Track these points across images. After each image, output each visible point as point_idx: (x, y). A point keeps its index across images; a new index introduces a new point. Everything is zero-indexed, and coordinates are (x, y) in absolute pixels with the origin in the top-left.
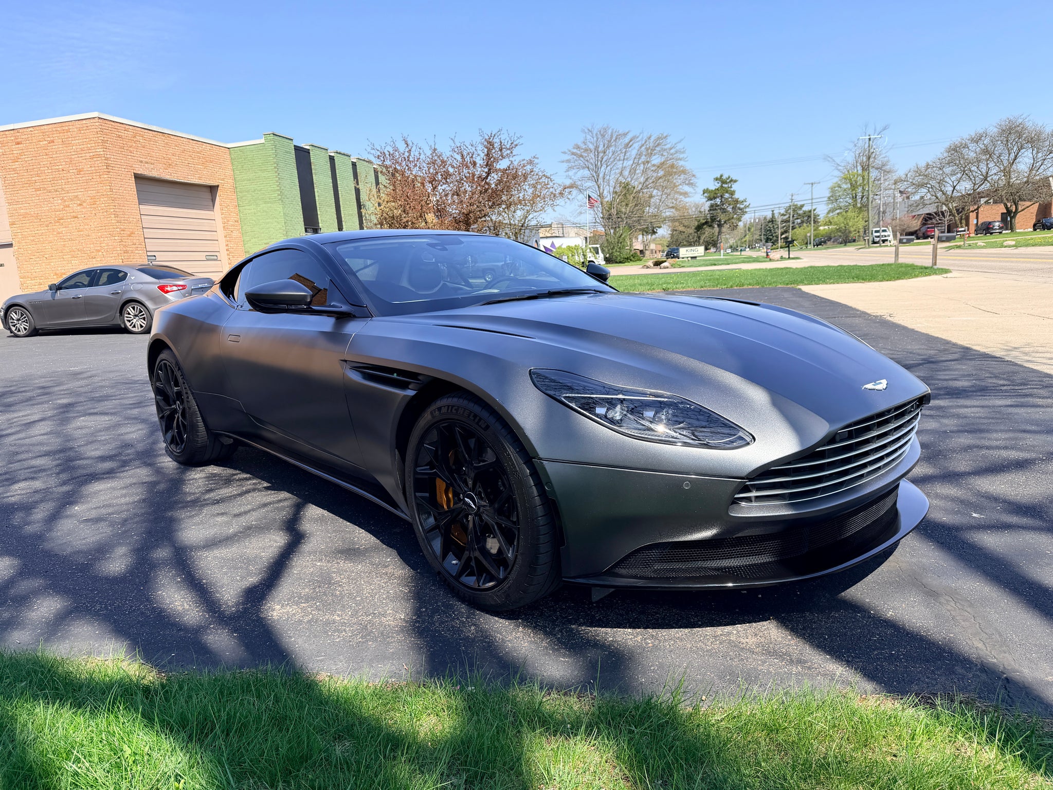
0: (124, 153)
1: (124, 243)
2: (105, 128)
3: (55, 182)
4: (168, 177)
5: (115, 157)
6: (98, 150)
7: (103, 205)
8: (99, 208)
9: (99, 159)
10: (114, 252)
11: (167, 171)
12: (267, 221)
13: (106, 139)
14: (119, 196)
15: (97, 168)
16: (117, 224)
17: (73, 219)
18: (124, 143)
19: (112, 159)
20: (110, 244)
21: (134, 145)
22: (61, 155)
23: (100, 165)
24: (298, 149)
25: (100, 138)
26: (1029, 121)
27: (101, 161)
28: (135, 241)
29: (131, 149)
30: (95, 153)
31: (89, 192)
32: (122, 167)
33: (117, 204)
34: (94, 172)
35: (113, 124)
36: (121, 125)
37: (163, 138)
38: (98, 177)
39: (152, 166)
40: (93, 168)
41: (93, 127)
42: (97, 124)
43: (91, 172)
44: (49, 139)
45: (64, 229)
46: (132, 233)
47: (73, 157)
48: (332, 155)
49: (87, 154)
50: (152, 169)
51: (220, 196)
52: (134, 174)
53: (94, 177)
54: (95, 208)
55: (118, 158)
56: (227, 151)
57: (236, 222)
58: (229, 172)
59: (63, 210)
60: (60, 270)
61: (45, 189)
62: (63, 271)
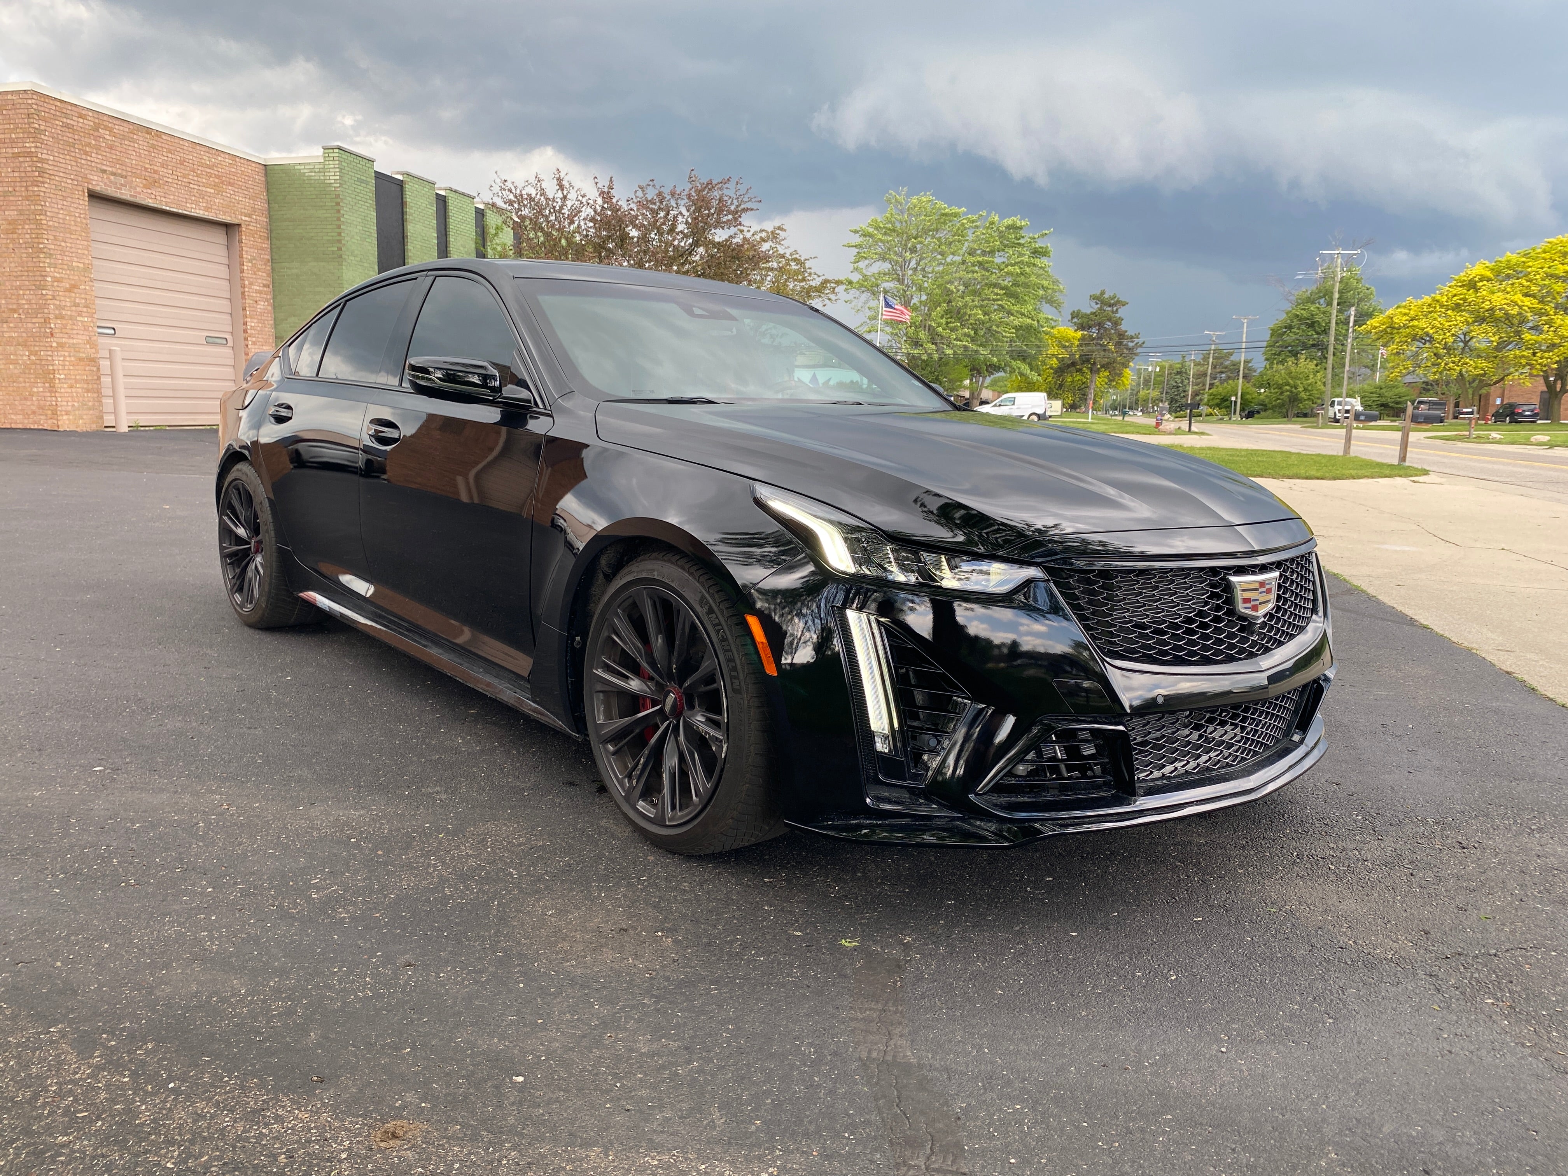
0: (73, 154)
1: (58, 303)
2: (42, 109)
4: (150, 201)
5: (57, 159)
6: (27, 145)
7: (27, 236)
8: (21, 241)
9: (28, 159)
10: (39, 316)
11: (149, 191)
12: (317, 289)
13: (42, 128)
14: (56, 224)
15: (23, 174)
16: (48, 269)
18: (76, 137)
19: (50, 162)
20: (33, 302)
21: (93, 142)
23: (29, 169)
24: (381, 178)
25: (32, 125)
27: (30, 163)
28: (77, 300)
29: (88, 149)
30: (23, 150)
31: (7, 213)
32: (68, 176)
33: (51, 237)
34: (18, 179)
35: (58, 104)
36: (73, 108)
37: (147, 136)
38: (23, 189)
39: (123, 181)
40: (16, 174)
41: (23, 106)
42: (30, 101)
43: (14, 179)
46: (75, 286)
48: (443, 193)
49: (9, 150)
50: (122, 185)
51: (241, 241)
52: (89, 191)
53: (17, 189)
54: (13, 239)
55: (61, 161)
56: (261, 170)
57: (264, 286)
58: (261, 204)
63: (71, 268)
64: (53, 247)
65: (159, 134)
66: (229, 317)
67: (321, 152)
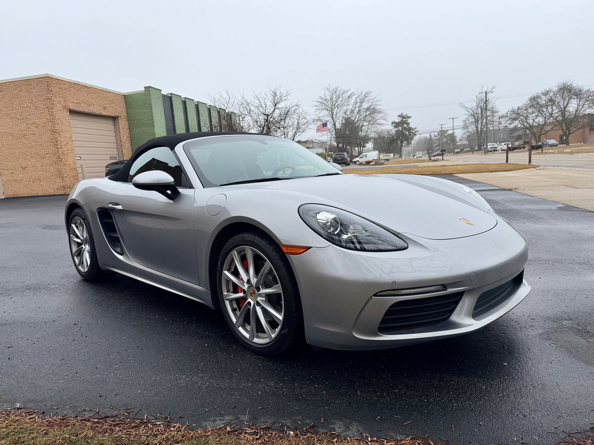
0: (63, 97)
1: (62, 150)
2: (52, 82)
3: (23, 114)
4: (89, 111)
5: (58, 100)
6: (48, 96)
7: (50, 127)
8: (48, 129)
9: (48, 101)
10: (56, 155)
11: (88, 108)
12: (146, 137)
13: (52, 89)
14: (60, 122)
15: (47, 106)
16: (58, 138)
17: (32, 136)
18: (64, 91)
19: (56, 101)
20: (54, 150)
21: (69, 93)
22: (27, 98)
23: (49, 104)
24: (163, 95)
25: (49, 89)
26: (574, 83)
28: (69, 148)
29: (67, 95)
30: (46, 97)
32: (62, 105)
33: (59, 127)
34: (45, 108)
35: (57, 80)
36: (62, 82)
37: (86, 89)
38: (47, 111)
39: (80, 105)
40: (45, 106)
41: (45, 82)
42: (47, 80)
44: (19, 89)
45: (27, 141)
46: (68, 144)
47: (33, 99)
48: (184, 100)
50: (80, 107)
51: (118, 122)
52: (69, 110)
53: (45, 111)
54: (45, 129)
56: (123, 97)
57: (128, 137)
58: (124, 109)
59: (27, 130)
60: (24, 165)
61: (16, 118)
62: (26, 166)
63: (65, 137)
64: (59, 130)
65: (89, 88)
66: (116, 149)
67: (144, 89)
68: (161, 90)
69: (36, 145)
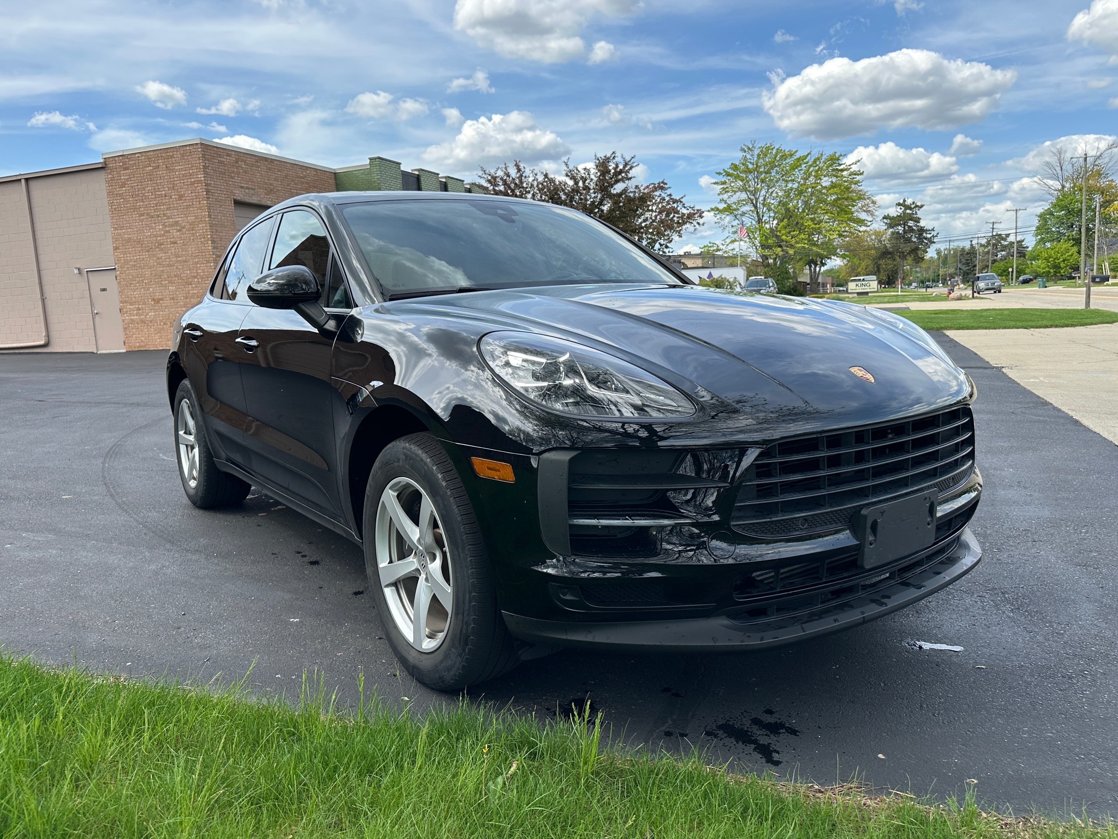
0: (225, 179)
2: (207, 153)
3: (158, 207)
4: (269, 202)
5: (216, 183)
6: (199, 176)
7: (201, 231)
8: (197, 235)
9: (200, 185)
11: (268, 196)
13: (207, 165)
14: (217, 223)
15: (197, 194)
16: (214, 251)
17: (172, 245)
18: (226, 168)
19: (212, 186)
21: (236, 170)
22: (165, 181)
23: (200, 191)
24: (405, 174)
25: (202, 164)
27: (201, 187)
29: (233, 175)
30: (197, 179)
31: (189, 218)
32: (222, 193)
33: (214, 231)
34: (195, 197)
35: (215, 149)
36: (224, 151)
37: (266, 163)
38: (198, 203)
39: (253, 192)
40: (193, 194)
41: (195, 153)
42: (200, 150)
43: (192, 198)
44: (154, 165)
45: (164, 255)
47: (176, 182)
48: (444, 180)
49: (189, 180)
50: (253, 194)
52: (234, 200)
53: (194, 203)
54: (193, 234)
55: (219, 183)
56: (332, 176)
59: (163, 235)
60: (158, 296)
61: (148, 214)
62: (160, 297)
64: (215, 236)
65: (273, 161)
67: (368, 162)
68: (400, 164)
69: (177, 262)
